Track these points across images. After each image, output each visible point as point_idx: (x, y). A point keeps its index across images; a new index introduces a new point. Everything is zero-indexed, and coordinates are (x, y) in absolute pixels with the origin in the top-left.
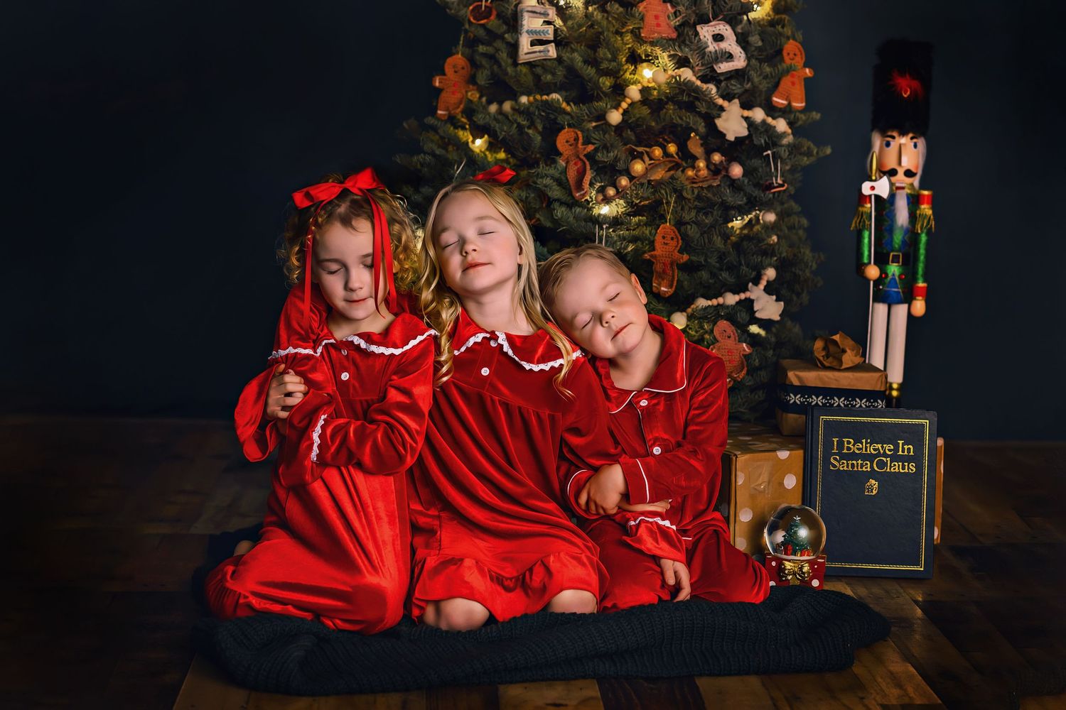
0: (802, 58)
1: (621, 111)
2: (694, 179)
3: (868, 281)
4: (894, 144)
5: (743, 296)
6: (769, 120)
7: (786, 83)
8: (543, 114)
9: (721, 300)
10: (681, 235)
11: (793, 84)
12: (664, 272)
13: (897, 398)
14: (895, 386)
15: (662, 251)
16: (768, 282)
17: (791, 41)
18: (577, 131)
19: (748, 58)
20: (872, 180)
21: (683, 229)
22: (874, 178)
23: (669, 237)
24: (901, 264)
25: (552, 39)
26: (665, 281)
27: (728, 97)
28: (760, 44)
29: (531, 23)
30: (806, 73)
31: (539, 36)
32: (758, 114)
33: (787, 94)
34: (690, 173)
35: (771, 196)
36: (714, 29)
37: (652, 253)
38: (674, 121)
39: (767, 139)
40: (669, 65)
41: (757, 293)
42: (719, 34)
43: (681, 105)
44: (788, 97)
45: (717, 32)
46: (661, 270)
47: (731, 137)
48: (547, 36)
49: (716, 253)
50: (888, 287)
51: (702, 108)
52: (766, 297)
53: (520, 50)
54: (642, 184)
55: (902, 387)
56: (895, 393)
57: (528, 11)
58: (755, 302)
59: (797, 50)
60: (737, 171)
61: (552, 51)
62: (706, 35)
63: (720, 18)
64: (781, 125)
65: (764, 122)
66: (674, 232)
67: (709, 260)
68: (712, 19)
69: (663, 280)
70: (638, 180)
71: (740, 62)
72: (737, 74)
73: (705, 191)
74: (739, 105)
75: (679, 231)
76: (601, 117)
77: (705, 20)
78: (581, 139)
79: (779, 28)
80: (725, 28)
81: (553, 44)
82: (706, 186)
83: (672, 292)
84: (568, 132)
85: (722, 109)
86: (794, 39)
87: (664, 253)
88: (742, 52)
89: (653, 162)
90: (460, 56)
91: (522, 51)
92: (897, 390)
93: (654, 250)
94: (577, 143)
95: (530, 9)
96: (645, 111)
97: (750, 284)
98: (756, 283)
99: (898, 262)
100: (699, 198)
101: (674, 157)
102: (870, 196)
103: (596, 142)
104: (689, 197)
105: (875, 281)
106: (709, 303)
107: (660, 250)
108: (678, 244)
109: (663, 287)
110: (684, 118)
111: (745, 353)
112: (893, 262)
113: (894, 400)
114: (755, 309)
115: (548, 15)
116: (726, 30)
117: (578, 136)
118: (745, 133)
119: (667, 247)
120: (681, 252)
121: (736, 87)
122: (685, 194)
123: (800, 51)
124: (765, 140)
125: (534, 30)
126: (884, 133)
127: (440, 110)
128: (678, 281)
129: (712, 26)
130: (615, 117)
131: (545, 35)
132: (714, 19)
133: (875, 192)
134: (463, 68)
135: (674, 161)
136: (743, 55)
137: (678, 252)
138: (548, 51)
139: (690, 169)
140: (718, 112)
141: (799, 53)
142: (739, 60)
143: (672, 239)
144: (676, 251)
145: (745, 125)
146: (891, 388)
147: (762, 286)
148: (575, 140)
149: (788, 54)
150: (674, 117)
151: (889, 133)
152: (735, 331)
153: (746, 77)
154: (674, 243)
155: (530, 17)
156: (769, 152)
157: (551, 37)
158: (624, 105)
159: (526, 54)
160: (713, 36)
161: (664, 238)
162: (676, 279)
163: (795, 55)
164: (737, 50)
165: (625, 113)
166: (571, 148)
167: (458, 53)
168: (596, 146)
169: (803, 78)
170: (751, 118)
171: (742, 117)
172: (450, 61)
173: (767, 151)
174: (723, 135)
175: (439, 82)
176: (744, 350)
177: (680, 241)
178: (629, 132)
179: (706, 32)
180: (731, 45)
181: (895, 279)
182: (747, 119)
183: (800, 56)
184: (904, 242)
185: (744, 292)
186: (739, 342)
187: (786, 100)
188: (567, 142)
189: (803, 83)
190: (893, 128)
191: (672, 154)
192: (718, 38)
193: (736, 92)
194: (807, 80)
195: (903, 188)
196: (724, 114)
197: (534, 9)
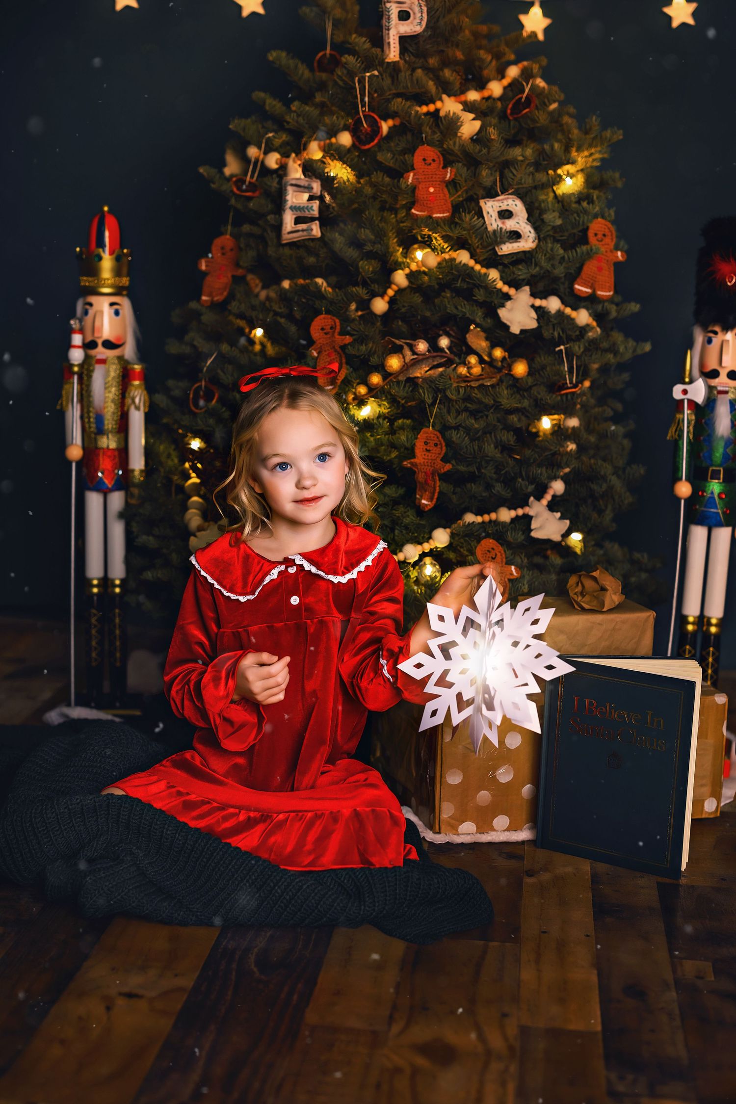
0: (612, 239)
1: (387, 298)
2: (467, 377)
3: (678, 500)
4: (716, 341)
5: (520, 512)
6: (568, 311)
7: (590, 268)
8: (304, 300)
9: (493, 516)
10: (444, 440)
11: (600, 269)
12: (426, 482)
13: (717, 636)
14: (714, 621)
15: (424, 458)
16: (554, 496)
17: (599, 219)
18: (335, 318)
19: (539, 238)
20: (684, 383)
21: (448, 433)
22: (687, 380)
23: (432, 443)
24: (721, 481)
25: (317, 216)
26: (427, 493)
27: (516, 285)
28: (559, 222)
29: (295, 198)
30: (618, 257)
31: (303, 212)
32: (553, 304)
33: (592, 281)
34: (463, 370)
35: (559, 398)
36: (501, 204)
37: (412, 460)
38: (449, 311)
39: (561, 333)
40: (445, 247)
41: (538, 509)
42: (507, 211)
43: (458, 292)
44: (592, 284)
45: (504, 207)
46: (423, 480)
47: (515, 330)
48: (312, 212)
49: (491, 463)
50: (705, 507)
51: (480, 296)
52: (547, 514)
53: (284, 228)
54: (398, 382)
55: (721, 623)
56: (713, 630)
57: (292, 185)
58: (533, 519)
59: (607, 230)
60: (520, 369)
61: (316, 230)
62: (490, 210)
63: (510, 192)
64: (583, 317)
65: (560, 313)
66: (438, 438)
67: (483, 471)
68: (500, 193)
69: (426, 491)
70: (395, 378)
71: (528, 243)
72: (523, 258)
73: (476, 391)
74: (529, 293)
75: (444, 437)
76: (365, 305)
77: (491, 194)
78: (338, 328)
79: (585, 204)
80: (514, 203)
81: (317, 222)
82: (476, 385)
83: (432, 506)
84: (324, 318)
85: (507, 297)
86: (603, 217)
87: (426, 461)
88: (532, 231)
89: (415, 356)
90: (228, 236)
91: (285, 230)
92: (716, 625)
93: (414, 457)
94: (334, 332)
95: (294, 182)
96: (417, 299)
97: (532, 499)
98: (539, 498)
99: (719, 479)
100: (468, 399)
101: (446, 353)
102: (682, 401)
103: (355, 333)
104: (454, 397)
105: (686, 500)
106: (479, 519)
107: (420, 457)
108: (442, 450)
109: (424, 499)
110: (459, 307)
111: (512, 577)
112: (712, 478)
113: (712, 637)
114: (533, 527)
115: (312, 188)
116: (516, 205)
117: (335, 324)
118: (534, 325)
119: (430, 454)
120: (445, 460)
121: (522, 272)
122: (448, 393)
123: (611, 232)
124: (559, 334)
125: (298, 205)
126: (705, 328)
127: (205, 296)
128: (440, 493)
129: (499, 200)
130: (380, 305)
131: (309, 211)
132: (502, 193)
133: (689, 396)
134: (232, 250)
135: (445, 357)
136: (533, 235)
137: (441, 460)
138: (312, 230)
139: (462, 365)
140: (502, 301)
141: (609, 234)
142: (526, 241)
143: (436, 445)
144: (439, 460)
145: (534, 315)
146: (709, 624)
147: (545, 502)
148: (331, 328)
149: (596, 235)
150: (449, 306)
151: (710, 328)
152: (503, 552)
153: (533, 260)
154: (436, 450)
155: (295, 191)
156: (562, 347)
157: (316, 213)
158: (390, 292)
159: (289, 233)
160: (498, 212)
161: (426, 443)
162: (437, 490)
163: (604, 235)
164: (527, 230)
165: (392, 302)
166: (325, 336)
167: (226, 234)
168: (354, 337)
169: (612, 262)
170: (545, 308)
171: (533, 306)
172: (218, 242)
173: (559, 346)
174: (506, 327)
175: (207, 266)
176: (512, 574)
177: (444, 448)
178: (400, 323)
179: (490, 207)
180: (520, 222)
181: (714, 498)
182: (538, 310)
183: (610, 237)
184: (725, 455)
185: (522, 507)
186: (506, 564)
187: (591, 288)
188: (322, 329)
189: (612, 269)
190: (715, 322)
191: (443, 349)
192: (506, 214)
193: (521, 277)
194: (617, 265)
195: (726, 392)
196: (509, 304)
197: (299, 183)
